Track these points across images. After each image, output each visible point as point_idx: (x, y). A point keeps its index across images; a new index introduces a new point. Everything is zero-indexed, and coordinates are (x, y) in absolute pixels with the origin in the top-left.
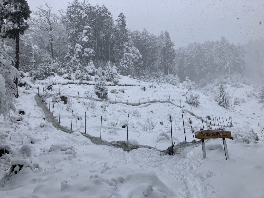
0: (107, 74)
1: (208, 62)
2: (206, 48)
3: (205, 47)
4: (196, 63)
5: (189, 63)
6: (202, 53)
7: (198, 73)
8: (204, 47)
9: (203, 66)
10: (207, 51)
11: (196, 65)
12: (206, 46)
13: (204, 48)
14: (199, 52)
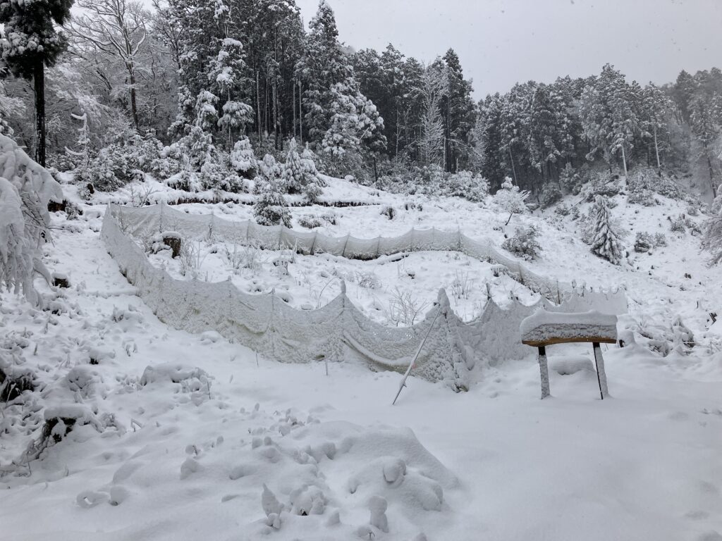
0: (289, 174)
1: (565, 137)
2: (560, 98)
3: (559, 94)
4: (532, 139)
5: (512, 140)
6: (549, 112)
7: (538, 165)
8: (555, 94)
9: (553, 146)
10: (563, 104)
11: (532, 143)
12: (560, 91)
14: (541, 109)
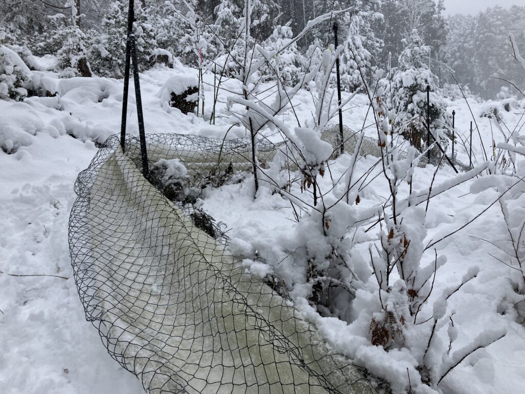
2: (499, 23)
3: (498, 20)
4: (477, 60)
6: (493, 35)
7: (483, 84)
8: (495, 20)
9: (497, 66)
10: (503, 28)
12: (499, 17)
13: (494, 22)
14: (485, 33)
